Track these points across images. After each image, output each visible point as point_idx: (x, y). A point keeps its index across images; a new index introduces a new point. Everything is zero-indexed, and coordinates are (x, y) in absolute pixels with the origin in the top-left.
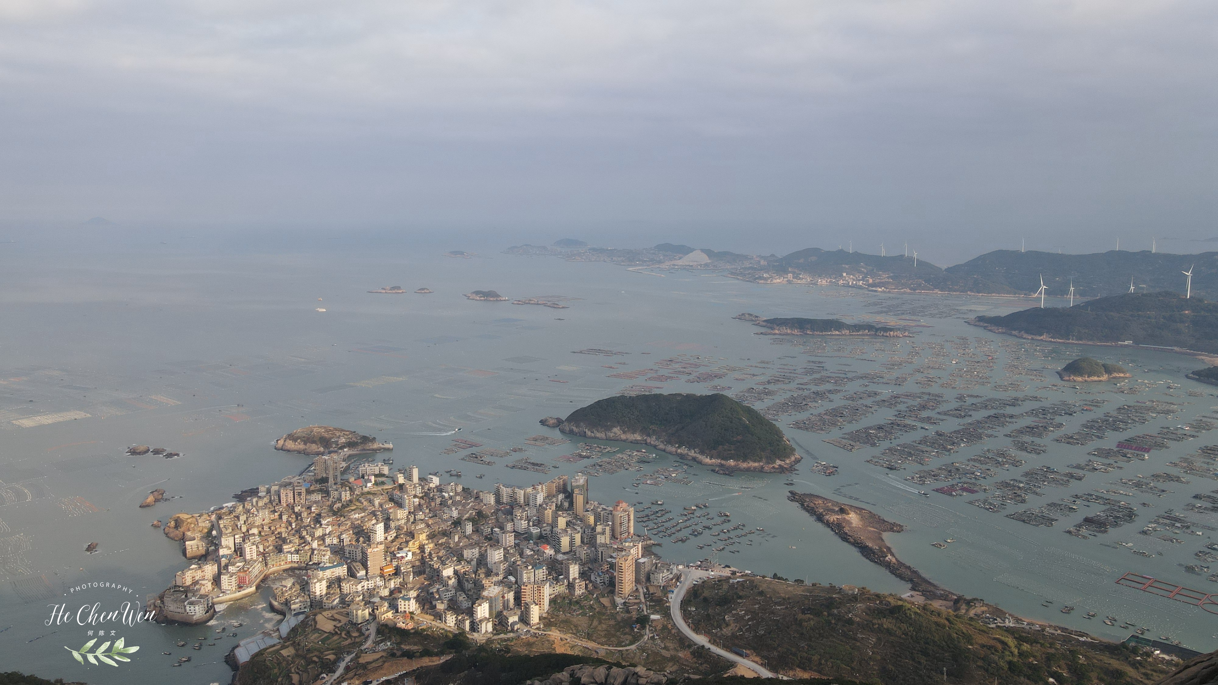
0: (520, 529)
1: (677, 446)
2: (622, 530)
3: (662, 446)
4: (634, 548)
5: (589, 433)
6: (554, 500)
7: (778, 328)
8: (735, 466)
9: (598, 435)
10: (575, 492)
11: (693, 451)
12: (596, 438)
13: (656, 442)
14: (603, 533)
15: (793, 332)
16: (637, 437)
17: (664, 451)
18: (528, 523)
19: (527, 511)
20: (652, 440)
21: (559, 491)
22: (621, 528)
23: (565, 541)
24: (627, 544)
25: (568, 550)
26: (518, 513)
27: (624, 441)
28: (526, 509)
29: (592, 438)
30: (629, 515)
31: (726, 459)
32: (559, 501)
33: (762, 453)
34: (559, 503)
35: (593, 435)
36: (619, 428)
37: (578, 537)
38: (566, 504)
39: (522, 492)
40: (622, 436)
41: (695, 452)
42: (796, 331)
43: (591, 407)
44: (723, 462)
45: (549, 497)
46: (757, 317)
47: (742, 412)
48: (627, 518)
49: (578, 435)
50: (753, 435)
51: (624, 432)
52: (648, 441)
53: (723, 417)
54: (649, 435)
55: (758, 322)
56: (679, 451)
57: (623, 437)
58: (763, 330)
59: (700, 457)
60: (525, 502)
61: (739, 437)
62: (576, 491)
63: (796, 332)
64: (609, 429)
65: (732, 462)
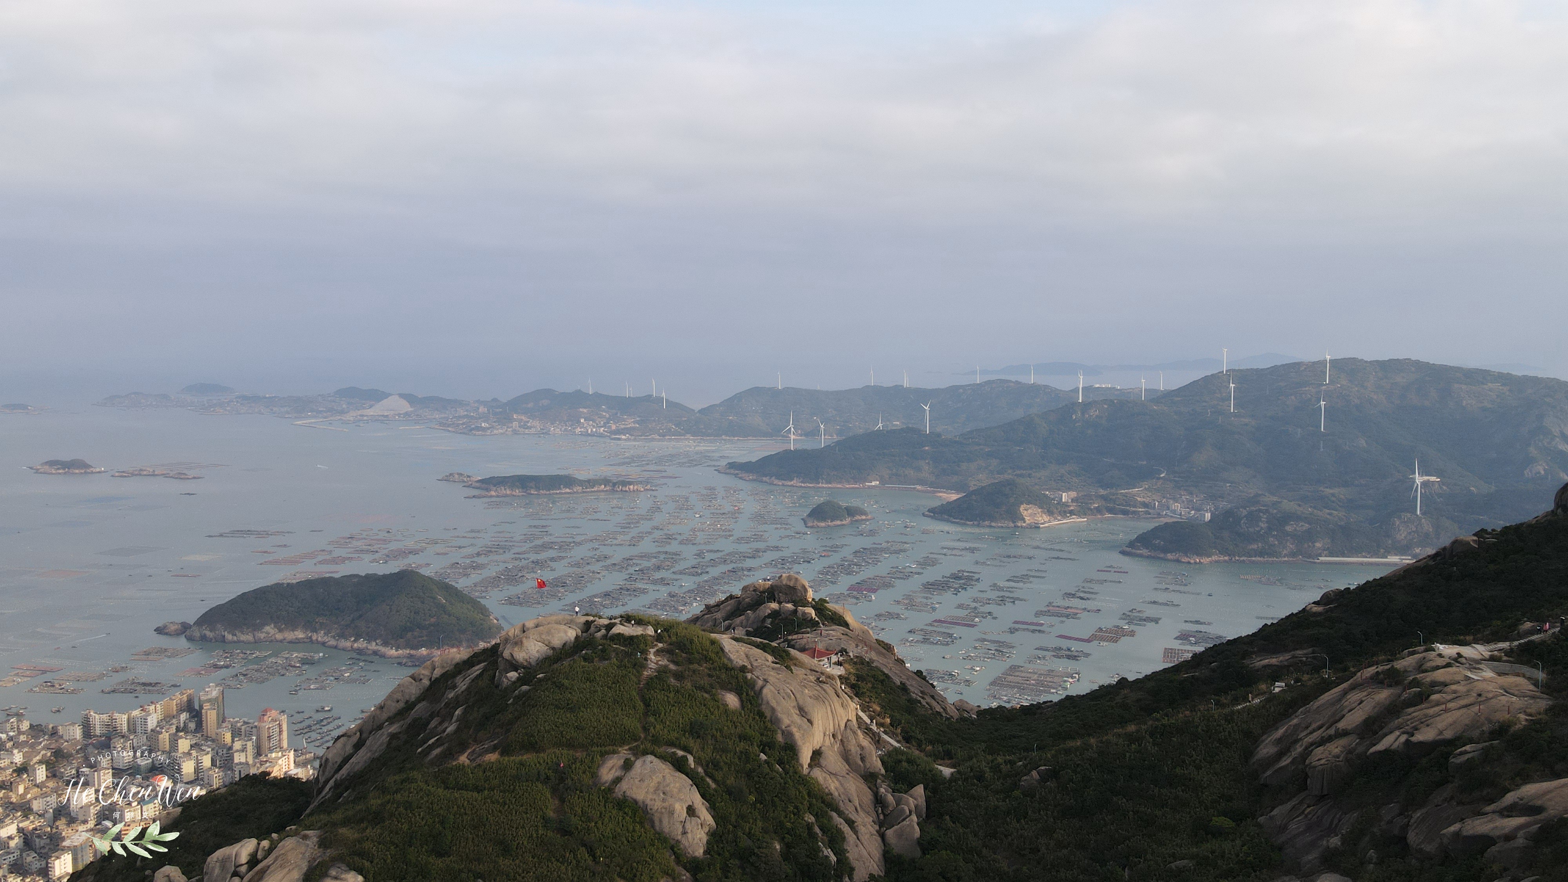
0: (121, 764)
1: (353, 639)
2: (271, 745)
3: (333, 642)
4: (284, 758)
5: (229, 637)
6: (174, 721)
7: (495, 488)
8: (428, 655)
9: (243, 638)
10: (205, 708)
11: (374, 644)
12: (239, 642)
13: (325, 638)
14: (244, 749)
15: (514, 493)
16: (300, 634)
17: (336, 647)
18: (135, 752)
19: (132, 740)
20: (320, 636)
21: (181, 710)
22: (270, 742)
23: (188, 768)
24: (274, 755)
25: (192, 778)
26: (118, 743)
27: (281, 641)
28: (131, 737)
29: (235, 642)
30: (280, 726)
31: (417, 648)
32: (182, 722)
33: (462, 636)
34: (182, 725)
35: (235, 638)
36: (272, 626)
37: (207, 761)
38: (192, 726)
39: (125, 717)
40: (277, 636)
41: (377, 644)
42: (517, 491)
43: (232, 602)
44: (413, 652)
45: (167, 718)
46: (469, 477)
47: (437, 590)
48: (278, 730)
49: (214, 640)
50: (450, 615)
51: (280, 631)
52: (314, 638)
53: (412, 597)
54: (315, 630)
55: (470, 483)
56: (356, 645)
57: (279, 636)
58: (476, 492)
59: (383, 649)
60: (129, 730)
61: (432, 620)
62: (207, 706)
63: (517, 492)
64: (258, 628)
65: (423, 651)
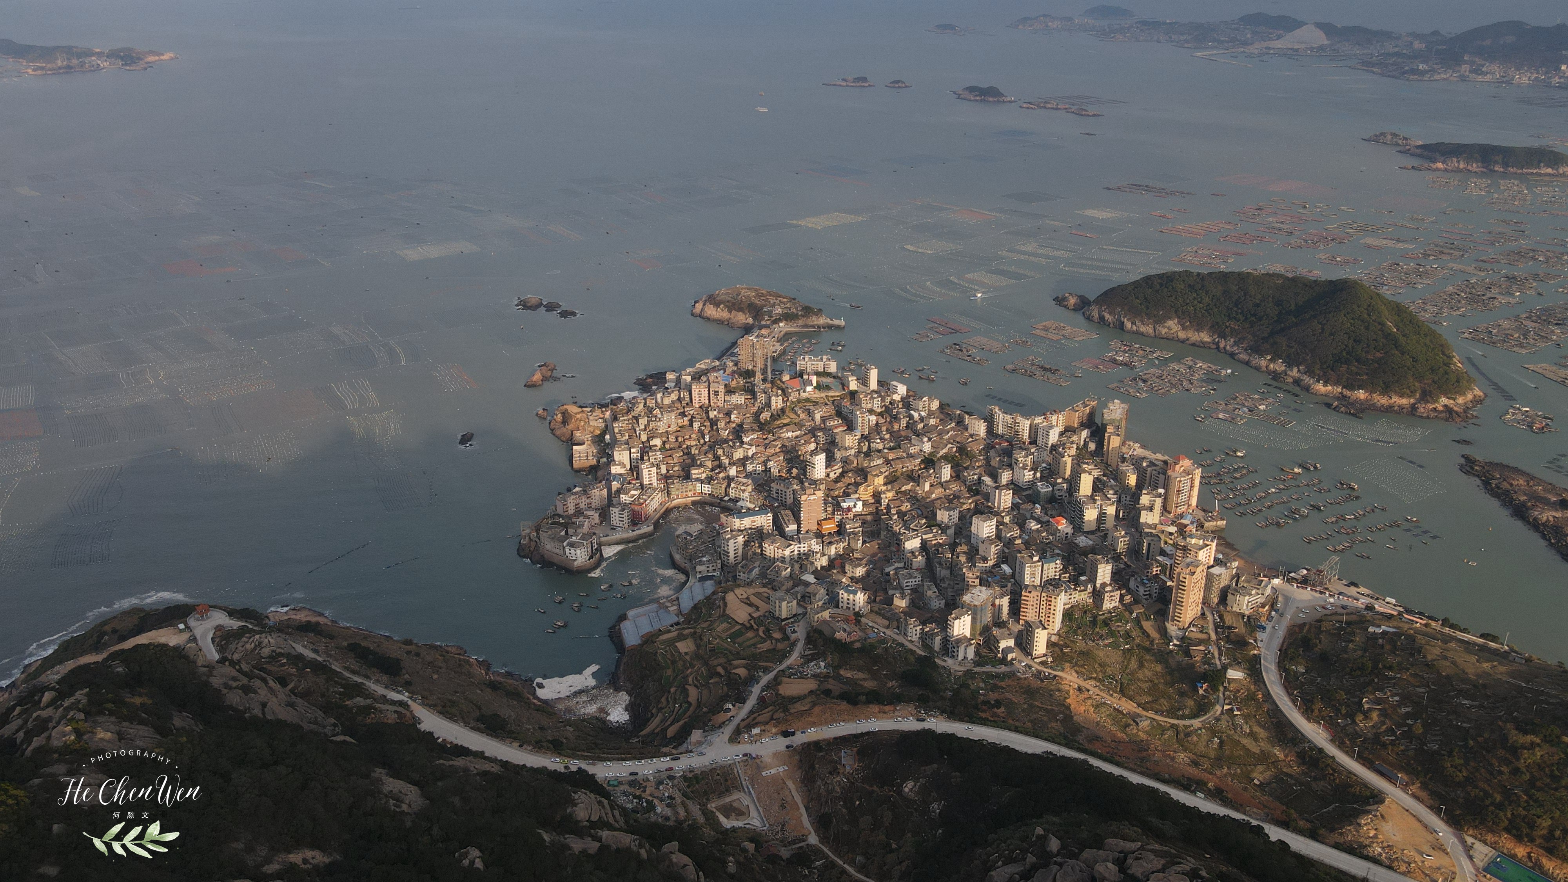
0: (1021, 481)
1: (1269, 357)
2: (1179, 501)
3: (1244, 356)
4: (1205, 549)
5: (1128, 325)
6: (1075, 438)
7: (1443, 158)
8: (1367, 400)
9: (1143, 329)
10: (1108, 431)
11: (1295, 370)
12: (1138, 333)
13: (1235, 348)
14: (1151, 509)
15: (1469, 167)
16: (1205, 337)
17: (1247, 363)
18: (1035, 474)
19: (1033, 453)
20: (1227, 344)
21: (1083, 425)
22: (1178, 497)
23: (1091, 515)
24: (1194, 541)
25: (1094, 528)
26: (1021, 457)
27: (1183, 341)
28: (1033, 450)
29: (1134, 332)
30: (1192, 480)
31: (1351, 387)
32: (1082, 439)
33: (1417, 384)
34: (1082, 443)
35: (1134, 328)
36: (1176, 321)
37: (1111, 510)
38: (1092, 446)
39: (1028, 423)
40: (1179, 334)
41: (1299, 371)
42: (1475, 165)
43: (1136, 284)
44: (1348, 393)
45: (1068, 430)
46: (1406, 139)
47: (1386, 313)
48: (1189, 484)
49: (1111, 325)
50: (1403, 353)
51: (1184, 328)
52: (1222, 345)
53: (1353, 319)
54: (1223, 336)
55: (1408, 147)
56: (1272, 366)
57: (1182, 335)
58: (1416, 162)
59: (1306, 379)
60: (1030, 437)
61: (1378, 354)
62: (1110, 429)
63: (1475, 167)
64: (1159, 321)
65: (1361, 394)
